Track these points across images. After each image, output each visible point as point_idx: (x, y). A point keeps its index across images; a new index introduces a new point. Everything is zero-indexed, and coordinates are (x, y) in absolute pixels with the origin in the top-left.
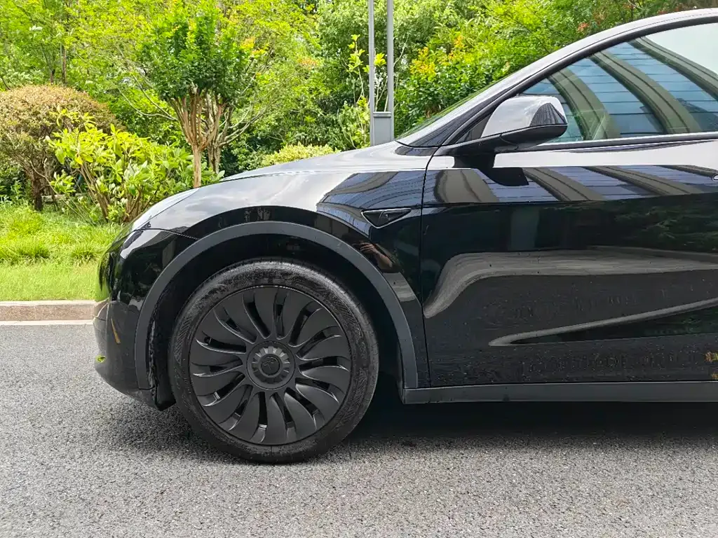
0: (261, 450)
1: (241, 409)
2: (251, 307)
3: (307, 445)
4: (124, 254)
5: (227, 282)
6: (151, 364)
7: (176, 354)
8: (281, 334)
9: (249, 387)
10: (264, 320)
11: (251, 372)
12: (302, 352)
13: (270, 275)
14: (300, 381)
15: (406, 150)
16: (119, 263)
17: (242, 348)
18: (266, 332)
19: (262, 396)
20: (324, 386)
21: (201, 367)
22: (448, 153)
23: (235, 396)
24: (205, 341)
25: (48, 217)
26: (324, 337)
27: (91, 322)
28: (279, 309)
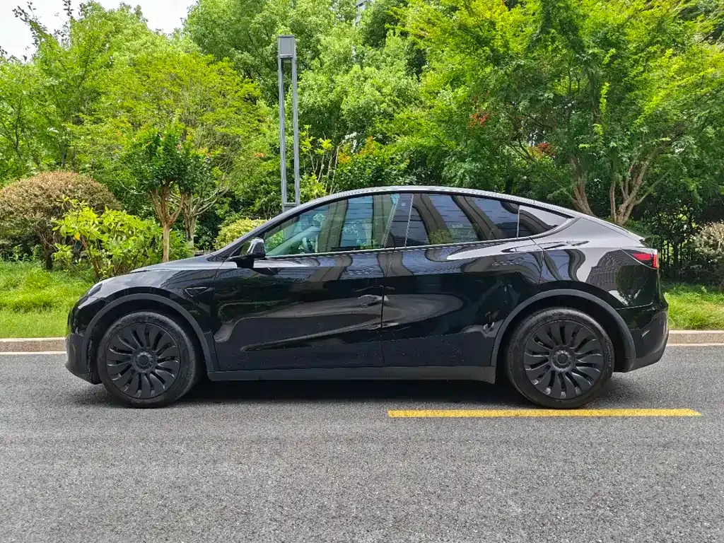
0: (139, 401)
1: (130, 382)
2: (135, 333)
3: (159, 399)
4: (80, 307)
5: (124, 321)
6: (89, 361)
7: (100, 355)
8: (148, 345)
9: (134, 371)
10: (141, 340)
11: (135, 363)
12: (158, 354)
13: (144, 317)
14: (157, 368)
15: (210, 260)
16: (77, 311)
17: (130, 352)
18: (142, 345)
19: (140, 374)
20: (169, 370)
21: (112, 362)
22: (233, 260)
23: (128, 375)
24: (114, 349)
25: (56, 276)
26: (168, 347)
27: (64, 338)
28: (147, 334)
